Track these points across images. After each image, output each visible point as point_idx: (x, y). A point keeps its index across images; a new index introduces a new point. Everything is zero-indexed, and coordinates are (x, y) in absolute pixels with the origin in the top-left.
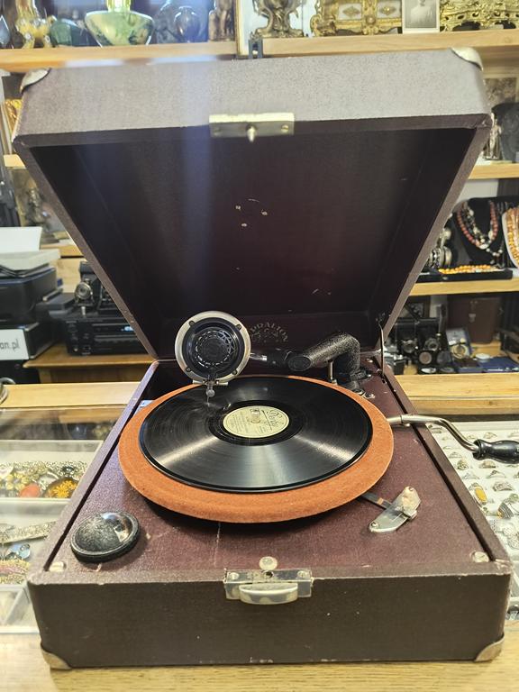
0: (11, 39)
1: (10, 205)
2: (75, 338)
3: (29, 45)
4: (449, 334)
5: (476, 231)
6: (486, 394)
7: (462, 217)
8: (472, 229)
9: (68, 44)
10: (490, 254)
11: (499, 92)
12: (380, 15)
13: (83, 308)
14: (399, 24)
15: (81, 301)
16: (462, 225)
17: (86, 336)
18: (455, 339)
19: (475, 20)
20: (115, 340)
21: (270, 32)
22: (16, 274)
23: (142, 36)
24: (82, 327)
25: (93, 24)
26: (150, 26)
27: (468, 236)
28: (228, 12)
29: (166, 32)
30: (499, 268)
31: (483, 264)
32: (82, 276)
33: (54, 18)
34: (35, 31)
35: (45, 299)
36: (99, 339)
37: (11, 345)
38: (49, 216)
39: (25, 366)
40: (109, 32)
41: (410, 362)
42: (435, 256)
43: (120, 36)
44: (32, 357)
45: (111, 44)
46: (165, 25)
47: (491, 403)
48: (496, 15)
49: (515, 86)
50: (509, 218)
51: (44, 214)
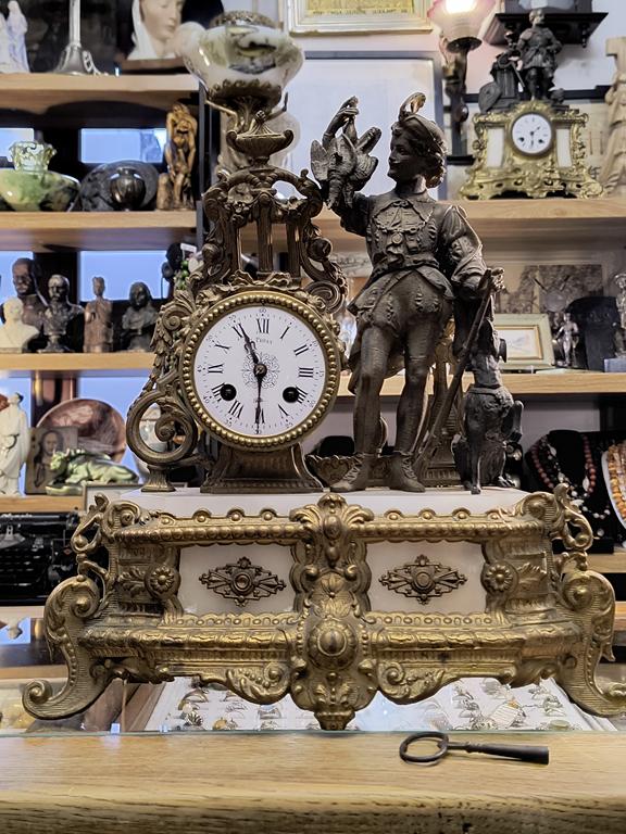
5: (562, 478)
16: (541, 470)
19: (519, 188)
26: (73, 190)
27: (550, 485)
29: (96, 200)
40: (11, 194)
43: (27, 199)
46: (96, 190)
48: (546, 184)
49: (601, 275)
50: (611, 459)
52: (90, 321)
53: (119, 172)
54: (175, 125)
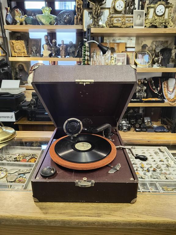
0: (13, 22)
1: (10, 73)
2: (30, 116)
3: (18, 24)
4: (145, 118)
5: (154, 87)
6: (147, 139)
7: (150, 83)
8: (153, 86)
9: (31, 24)
10: (158, 95)
11: (163, 45)
12: (127, 22)
13: (33, 106)
14: (132, 25)
15: (32, 104)
16: (150, 85)
17: (33, 116)
18: (147, 120)
19: (155, 24)
20: (42, 117)
21: (93, 25)
22: (13, 95)
23: (53, 22)
24: (33, 112)
25: (39, 18)
26: (56, 19)
27: (152, 89)
28: (80, 16)
29: (61, 21)
30: (160, 99)
31: (156, 98)
32: (32, 97)
33: (26, 15)
34: (20, 20)
35: (21, 103)
36: (37, 116)
37: (10, 117)
38: (22, 76)
39: (15, 124)
40: (43, 21)
41: (133, 127)
42: (141, 95)
43: (47, 22)
44: (17, 121)
45: (44, 25)
46: (60, 18)
47: (148, 141)
48: (161, 23)
49: (168, 43)
50: (164, 84)
51: (20, 75)
52: (61, 50)
53: (66, 15)
54: (78, 3)
